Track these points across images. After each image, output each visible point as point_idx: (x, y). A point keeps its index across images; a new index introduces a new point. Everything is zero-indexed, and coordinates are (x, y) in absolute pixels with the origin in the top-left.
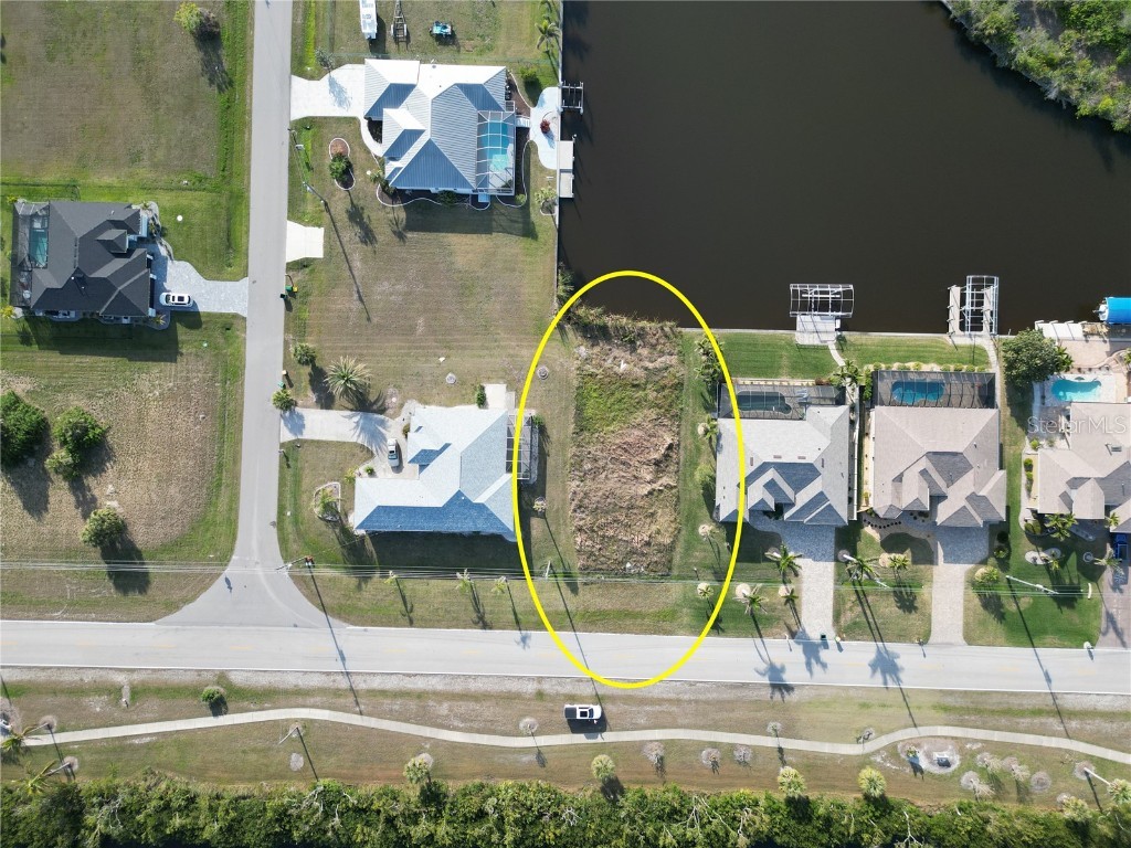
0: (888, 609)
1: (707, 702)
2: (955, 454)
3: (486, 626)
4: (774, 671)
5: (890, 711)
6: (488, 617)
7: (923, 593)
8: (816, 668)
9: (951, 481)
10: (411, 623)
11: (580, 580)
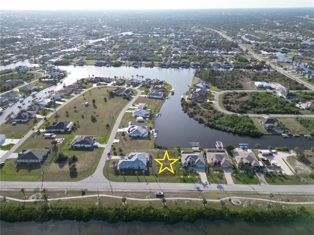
0: (218, 179)
1: (185, 193)
2: (220, 155)
3: (140, 182)
4: (198, 188)
5: (223, 194)
6: (140, 181)
7: (224, 177)
8: (206, 187)
9: (222, 159)
10: (126, 182)
11: (158, 176)
